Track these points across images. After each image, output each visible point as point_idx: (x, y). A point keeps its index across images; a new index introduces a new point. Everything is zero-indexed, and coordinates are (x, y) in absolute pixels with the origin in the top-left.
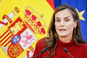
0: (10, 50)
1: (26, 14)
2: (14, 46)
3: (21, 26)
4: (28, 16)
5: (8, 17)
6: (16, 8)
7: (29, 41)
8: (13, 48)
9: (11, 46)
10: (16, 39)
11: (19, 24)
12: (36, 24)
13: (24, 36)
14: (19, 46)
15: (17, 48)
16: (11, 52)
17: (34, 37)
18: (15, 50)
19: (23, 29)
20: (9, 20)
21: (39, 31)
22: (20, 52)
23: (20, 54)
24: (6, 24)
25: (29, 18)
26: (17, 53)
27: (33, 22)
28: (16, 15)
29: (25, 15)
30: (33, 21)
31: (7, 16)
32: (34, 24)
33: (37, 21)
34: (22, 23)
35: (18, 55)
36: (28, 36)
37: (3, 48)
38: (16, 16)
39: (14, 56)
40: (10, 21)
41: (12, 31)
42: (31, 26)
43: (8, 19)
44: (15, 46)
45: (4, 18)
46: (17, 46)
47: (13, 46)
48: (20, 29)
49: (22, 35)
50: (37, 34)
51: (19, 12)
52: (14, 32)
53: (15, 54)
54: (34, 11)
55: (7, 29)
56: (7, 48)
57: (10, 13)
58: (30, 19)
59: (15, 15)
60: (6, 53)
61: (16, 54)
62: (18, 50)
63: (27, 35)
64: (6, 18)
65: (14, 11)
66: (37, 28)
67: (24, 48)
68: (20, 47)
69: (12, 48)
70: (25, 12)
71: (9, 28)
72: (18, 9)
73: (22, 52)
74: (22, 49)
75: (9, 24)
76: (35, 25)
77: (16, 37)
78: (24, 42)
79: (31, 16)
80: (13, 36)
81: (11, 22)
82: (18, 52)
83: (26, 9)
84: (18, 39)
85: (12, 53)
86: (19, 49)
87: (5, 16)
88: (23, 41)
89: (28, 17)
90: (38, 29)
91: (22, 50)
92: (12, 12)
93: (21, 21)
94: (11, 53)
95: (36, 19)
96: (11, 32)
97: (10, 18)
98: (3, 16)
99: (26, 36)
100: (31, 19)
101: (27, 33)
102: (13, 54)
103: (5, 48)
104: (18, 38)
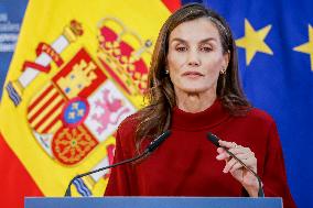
0: (58, 142)
1: (102, 39)
2: (70, 132)
3: (88, 75)
4: (109, 44)
5: (52, 49)
6: (73, 22)
7: (113, 116)
8: (69, 136)
9: (60, 131)
10: (75, 111)
11: (84, 69)
12: (132, 68)
13: (98, 103)
14: (84, 132)
15: (80, 136)
16: (62, 147)
17: (127, 105)
18: (74, 143)
19: (93, 81)
20: (53, 58)
21: (140, 86)
22: (87, 149)
23: (87, 153)
24: (47, 69)
25: (110, 52)
26: (79, 150)
27: (122, 63)
28: (73, 42)
29: (101, 43)
30: (124, 59)
31: (49, 46)
32: (125, 66)
33: (134, 57)
34: (92, 66)
35: (83, 158)
36: (111, 101)
37: (38, 137)
38: (73, 44)
39: (72, 160)
40: (57, 59)
41: (64, 89)
42: (118, 74)
43: (52, 54)
44: (74, 131)
45: (39, 51)
46: (79, 132)
47: (66, 131)
48: (87, 83)
49: (92, 99)
50: (136, 95)
51: (81, 33)
52: (68, 90)
53: (73, 153)
54: (125, 31)
55: (49, 84)
56: (49, 136)
57: (58, 38)
58: (114, 54)
59: (70, 42)
60: (49, 150)
61: (77, 153)
62: (83, 143)
63: (106, 98)
64: (45, 51)
65: (69, 32)
66: (135, 79)
67: (100, 138)
68: (89, 133)
69: (65, 138)
70: (99, 33)
71: (55, 79)
72: (80, 25)
73: (92, 148)
74: (93, 139)
75: (55, 70)
76: (128, 70)
77: (76, 105)
78: (98, 120)
79: (116, 44)
80: (67, 103)
81: (59, 62)
82: (83, 148)
83: (101, 26)
84: (81, 112)
85: (66, 151)
86: (84, 138)
87: (44, 47)
88: (94, 117)
89: (107, 49)
90: (137, 82)
91: (92, 143)
92: (63, 34)
93: (88, 59)
94: (62, 151)
95: (133, 53)
96: (60, 92)
97: (58, 51)
98: (35, 45)
99: (103, 101)
100: (118, 52)
101: (107, 92)
102: (68, 155)
103: (44, 137)
104: (80, 107)
